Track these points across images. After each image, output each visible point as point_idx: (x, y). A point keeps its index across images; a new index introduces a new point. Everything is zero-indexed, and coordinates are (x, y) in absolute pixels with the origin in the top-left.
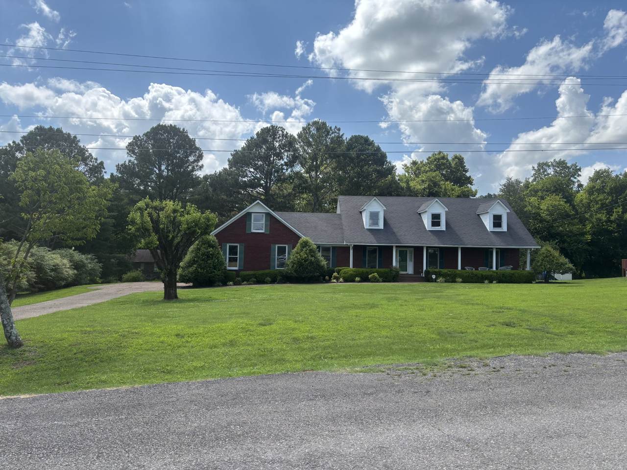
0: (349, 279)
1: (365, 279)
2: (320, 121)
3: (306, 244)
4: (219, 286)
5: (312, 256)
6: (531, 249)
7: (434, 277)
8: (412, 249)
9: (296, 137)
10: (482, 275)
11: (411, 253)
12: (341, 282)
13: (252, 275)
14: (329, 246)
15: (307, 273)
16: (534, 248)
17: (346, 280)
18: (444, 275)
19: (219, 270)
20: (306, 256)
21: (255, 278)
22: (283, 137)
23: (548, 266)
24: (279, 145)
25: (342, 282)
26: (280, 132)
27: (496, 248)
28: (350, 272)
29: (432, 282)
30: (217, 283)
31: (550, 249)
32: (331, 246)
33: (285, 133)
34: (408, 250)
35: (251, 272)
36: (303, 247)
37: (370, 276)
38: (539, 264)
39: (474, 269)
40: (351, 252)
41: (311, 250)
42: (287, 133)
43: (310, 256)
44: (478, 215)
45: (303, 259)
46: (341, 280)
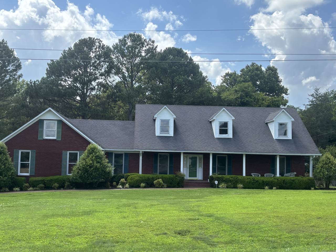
0: (135, 185)
1: (150, 184)
2: (136, 34)
3: (93, 150)
4: (5, 191)
5: (98, 162)
6: (313, 156)
7: (216, 182)
8: (202, 156)
9: (112, 48)
10: (263, 181)
11: (200, 159)
12: (126, 188)
13: (41, 180)
14: (122, 152)
15: (92, 179)
16: (315, 156)
17: (132, 186)
18: (226, 181)
19: (6, 176)
20: (91, 162)
21: (43, 184)
22: (99, 48)
23: (326, 173)
24: (95, 56)
25: (128, 188)
26: (97, 44)
27: (280, 156)
28: (136, 178)
29: (215, 187)
30: (4, 189)
31: (330, 156)
32: (123, 152)
33: (102, 45)
34: (198, 156)
35: (40, 178)
36: (90, 154)
37: (155, 182)
38: (318, 171)
39: (260, 176)
40: (141, 158)
41: (97, 156)
42: (104, 45)
43: (95, 162)
44: (267, 123)
45: (89, 166)
46: (127, 185)
